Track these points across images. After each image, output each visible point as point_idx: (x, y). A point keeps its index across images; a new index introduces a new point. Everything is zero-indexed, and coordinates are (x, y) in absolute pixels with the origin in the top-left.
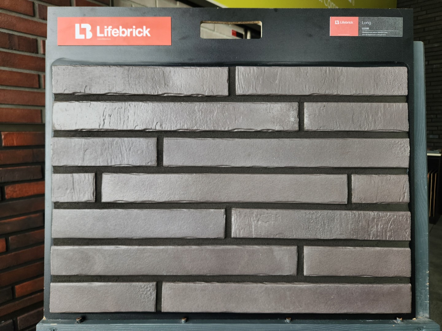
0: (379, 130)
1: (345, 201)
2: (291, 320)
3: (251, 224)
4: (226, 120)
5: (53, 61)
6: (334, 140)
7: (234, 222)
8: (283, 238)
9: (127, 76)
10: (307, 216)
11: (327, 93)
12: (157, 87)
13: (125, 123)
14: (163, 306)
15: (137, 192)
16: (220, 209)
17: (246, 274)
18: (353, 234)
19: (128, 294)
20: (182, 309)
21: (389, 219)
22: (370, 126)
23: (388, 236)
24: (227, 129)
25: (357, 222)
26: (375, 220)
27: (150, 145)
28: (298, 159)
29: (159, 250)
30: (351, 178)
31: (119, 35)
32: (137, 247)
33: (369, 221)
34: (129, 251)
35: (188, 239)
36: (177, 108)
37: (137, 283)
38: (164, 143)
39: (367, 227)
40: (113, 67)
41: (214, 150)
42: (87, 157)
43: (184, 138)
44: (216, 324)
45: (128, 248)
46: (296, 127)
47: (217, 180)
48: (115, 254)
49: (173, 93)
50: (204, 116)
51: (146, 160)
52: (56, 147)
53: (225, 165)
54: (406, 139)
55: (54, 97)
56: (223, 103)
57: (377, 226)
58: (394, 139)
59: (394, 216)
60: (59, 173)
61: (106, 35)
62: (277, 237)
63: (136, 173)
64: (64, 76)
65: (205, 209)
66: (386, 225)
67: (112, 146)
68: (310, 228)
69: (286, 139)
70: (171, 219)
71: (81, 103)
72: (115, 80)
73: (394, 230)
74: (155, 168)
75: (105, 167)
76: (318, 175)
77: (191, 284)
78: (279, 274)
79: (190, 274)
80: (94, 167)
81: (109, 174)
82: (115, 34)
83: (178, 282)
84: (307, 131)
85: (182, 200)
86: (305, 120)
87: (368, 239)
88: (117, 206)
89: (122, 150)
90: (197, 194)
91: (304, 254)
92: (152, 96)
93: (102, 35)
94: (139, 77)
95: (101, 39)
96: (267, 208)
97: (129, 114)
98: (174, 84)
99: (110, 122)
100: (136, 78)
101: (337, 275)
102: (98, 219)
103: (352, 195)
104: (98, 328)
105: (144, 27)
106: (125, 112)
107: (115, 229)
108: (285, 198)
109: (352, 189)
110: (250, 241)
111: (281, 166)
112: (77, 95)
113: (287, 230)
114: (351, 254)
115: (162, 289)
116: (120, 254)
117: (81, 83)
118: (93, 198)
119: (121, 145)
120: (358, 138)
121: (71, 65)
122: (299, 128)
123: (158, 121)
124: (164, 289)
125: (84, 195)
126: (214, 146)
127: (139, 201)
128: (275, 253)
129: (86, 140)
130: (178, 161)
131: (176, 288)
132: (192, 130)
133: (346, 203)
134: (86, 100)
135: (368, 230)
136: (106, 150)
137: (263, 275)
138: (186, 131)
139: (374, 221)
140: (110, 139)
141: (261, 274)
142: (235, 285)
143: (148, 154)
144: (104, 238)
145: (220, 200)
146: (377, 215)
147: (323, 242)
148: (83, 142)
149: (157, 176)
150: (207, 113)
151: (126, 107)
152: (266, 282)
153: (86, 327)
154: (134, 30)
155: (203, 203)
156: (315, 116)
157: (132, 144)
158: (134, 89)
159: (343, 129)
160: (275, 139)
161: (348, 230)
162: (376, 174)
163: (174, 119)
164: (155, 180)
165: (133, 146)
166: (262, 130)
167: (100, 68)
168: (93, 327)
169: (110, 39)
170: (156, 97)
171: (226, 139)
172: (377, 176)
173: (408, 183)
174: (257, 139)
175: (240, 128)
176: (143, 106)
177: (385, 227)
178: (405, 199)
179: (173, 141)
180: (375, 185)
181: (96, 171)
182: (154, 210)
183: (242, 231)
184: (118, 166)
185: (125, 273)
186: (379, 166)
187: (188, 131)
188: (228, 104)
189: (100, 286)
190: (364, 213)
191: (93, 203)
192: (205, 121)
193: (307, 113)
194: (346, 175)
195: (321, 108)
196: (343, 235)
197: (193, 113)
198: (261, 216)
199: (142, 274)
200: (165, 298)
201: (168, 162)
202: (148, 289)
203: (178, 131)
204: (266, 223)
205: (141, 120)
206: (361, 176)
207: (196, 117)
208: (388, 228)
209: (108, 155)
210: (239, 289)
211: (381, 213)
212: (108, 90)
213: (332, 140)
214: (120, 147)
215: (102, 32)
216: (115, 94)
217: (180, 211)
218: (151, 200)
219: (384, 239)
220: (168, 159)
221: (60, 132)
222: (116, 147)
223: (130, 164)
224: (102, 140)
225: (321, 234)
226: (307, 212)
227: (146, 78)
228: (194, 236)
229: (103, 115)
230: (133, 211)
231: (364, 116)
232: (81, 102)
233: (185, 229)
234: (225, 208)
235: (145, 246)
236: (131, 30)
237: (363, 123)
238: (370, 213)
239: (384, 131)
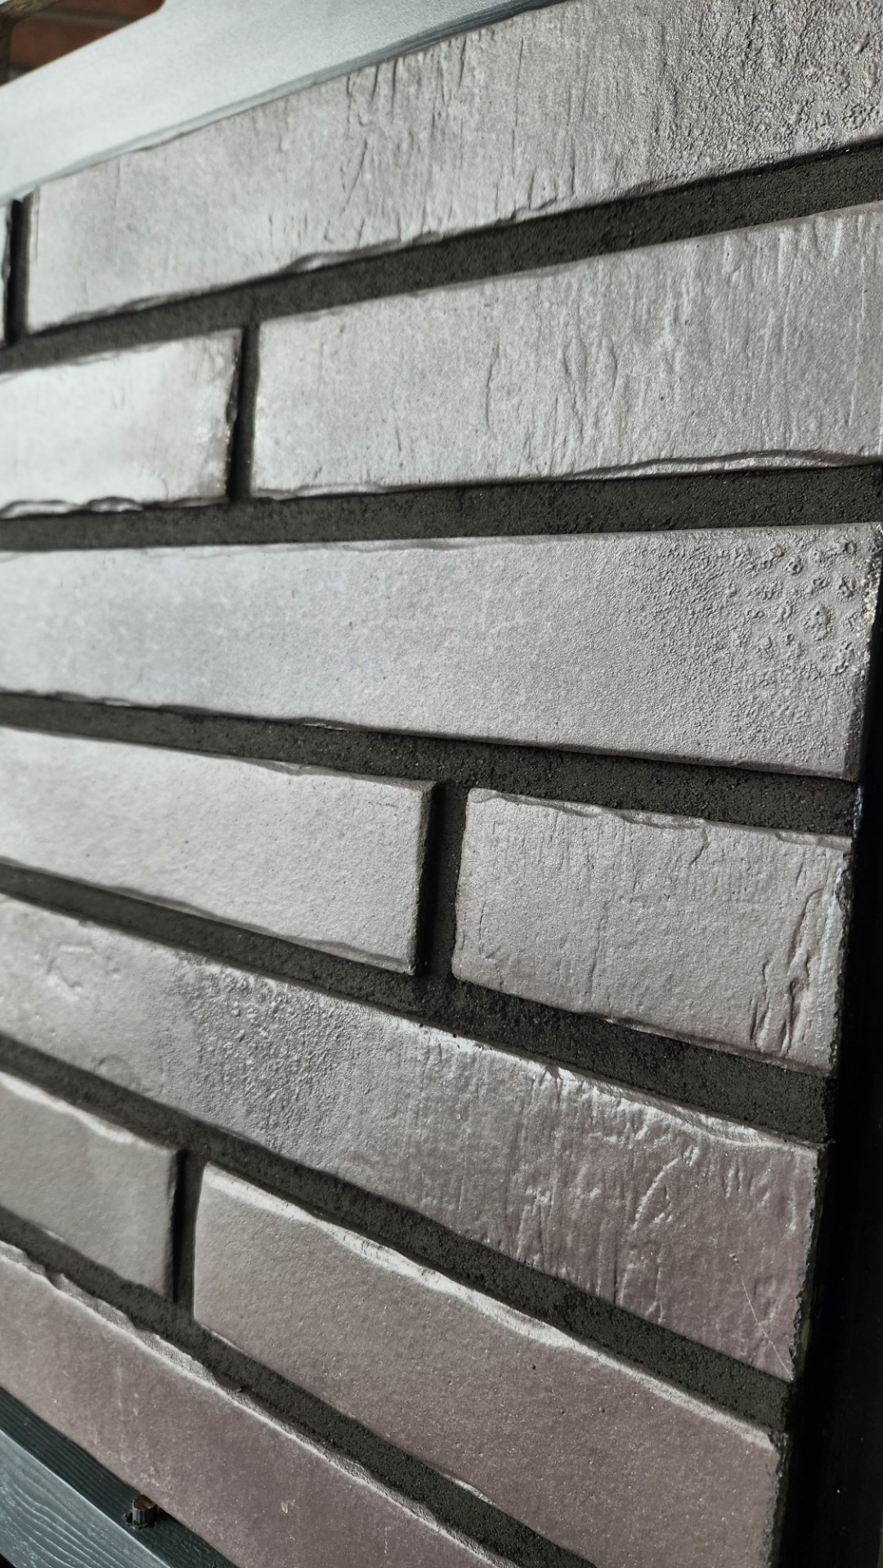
0: (649, 463)
1: (391, 949)
8: (124, 1083)
17: (5, 1203)
18: (420, 1182)
21: (644, 1160)
22: (589, 432)
23: (626, 1278)
25: (452, 1112)
26: (558, 1134)
30: (463, 814)
33: (519, 1127)
39: (500, 1164)
46: (216, 479)
54: (851, 532)
57: (565, 1182)
59: (684, 1146)
62: (106, 1072)
66: (623, 1196)
76: (296, 768)
84: (267, 502)
86: (256, 434)
87: (503, 1249)
91: (200, 1206)
103: (454, 924)
108: (150, 877)
109: (457, 883)
111: (148, 703)
113: (140, 1052)
114: (398, 1300)
122: (228, 483)
133: (408, 969)
135: (507, 1190)
137: (57, 1237)
139: (551, 1138)
146: (573, 1097)
161: (397, 1144)
162: (618, 806)
166: (90, 504)
177: (615, 1203)
178: (798, 1031)
193: (263, 384)
194: (421, 786)
195: (325, 348)
198: (60, 949)
204: (72, 986)
208: (632, 1219)
219: (601, 1292)
225: (272, 1120)
226: (225, 974)
237: (547, 423)
238: (535, 1068)
239: (686, 468)
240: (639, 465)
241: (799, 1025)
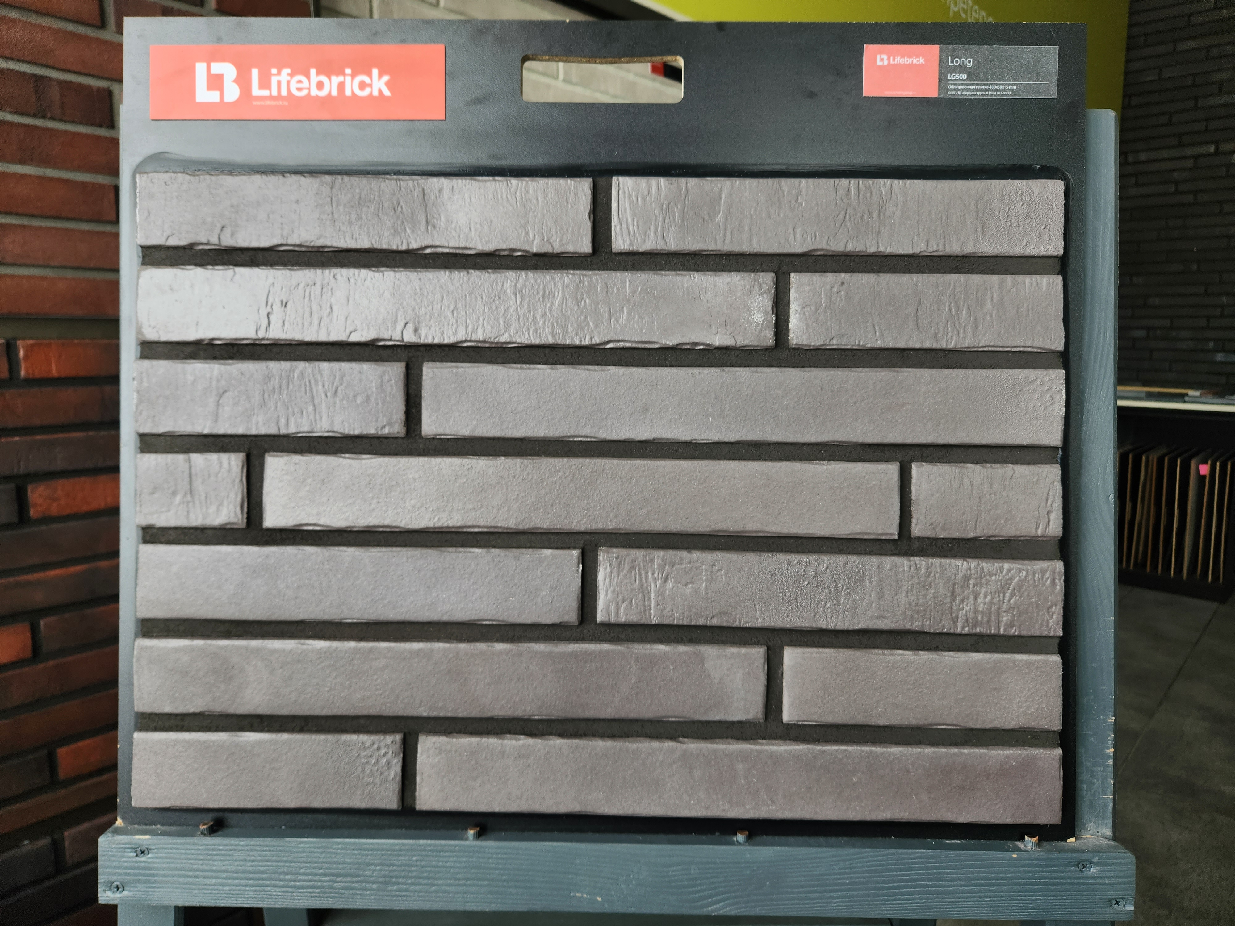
0: (985, 347)
1: (892, 530)
2: (750, 838)
3: (647, 587)
4: (586, 318)
5: (138, 159)
6: (866, 372)
7: (604, 584)
8: (729, 625)
9: (329, 199)
10: (792, 570)
11: (851, 247)
12: (405, 230)
13: (322, 324)
14: (419, 795)
15: (354, 503)
16: (569, 548)
17: (632, 716)
18: (912, 617)
19: (329, 764)
20: (467, 804)
21: (1006, 581)
22: (961, 336)
23: (1003, 623)
24: (587, 342)
25: (924, 586)
26: (971, 582)
27: (388, 382)
28: (771, 420)
29: (411, 652)
30: (910, 473)
31: (309, 94)
32: (352, 644)
33: (954, 584)
34: (334, 655)
35: (486, 625)
36: (458, 285)
37: (354, 737)
38: (424, 378)
39: (948, 599)
40: (293, 176)
41: (554, 396)
42: (226, 410)
43: (476, 364)
44: (555, 844)
45: (330, 647)
46: (768, 338)
47: (561, 474)
48: (299, 661)
49: (446, 245)
50: (529, 306)
51: (377, 421)
52: (145, 384)
53: (582, 437)
54: (1057, 371)
55: (141, 254)
56: (578, 272)
57: (975, 599)
58: (1026, 371)
59: (1020, 572)
60: (156, 452)
61: (275, 93)
62: (715, 622)
63: (352, 453)
64: (166, 200)
65: (529, 547)
66: (999, 596)
67: (290, 384)
68: (799, 600)
69: (742, 369)
70: (442, 573)
71: (210, 272)
72: (298, 212)
73: (1018, 609)
74: (400, 441)
75: (272, 438)
76: (825, 462)
77: (492, 741)
78: (717, 718)
79: (489, 714)
80: (242, 439)
81: (282, 456)
82: (299, 89)
83: (458, 735)
84: (798, 349)
85: (470, 524)
86: (791, 320)
87: (952, 631)
88: (302, 539)
89: (315, 394)
90: (509, 511)
91: (785, 667)
92: (394, 255)
93: (265, 93)
94: (359, 203)
95: (262, 103)
96: (689, 548)
97: (333, 300)
98: (452, 222)
99: (284, 322)
100: (352, 207)
101: (870, 724)
102: (254, 571)
103: (910, 516)
104: (254, 848)
105: (375, 72)
106: (324, 297)
107: (296, 598)
108: (735, 522)
109: (911, 500)
110: (646, 632)
111: (727, 440)
112: (200, 250)
113: (740, 606)
114: (904, 669)
115: (416, 753)
116: (311, 661)
117: (209, 219)
118: (240, 516)
119: (313, 382)
120: (929, 367)
121: (183, 172)
122: (776, 340)
123: (408, 319)
124: (422, 751)
125: (218, 510)
126: (554, 385)
127: (359, 527)
128: (709, 665)
129: (223, 367)
130: (459, 423)
131: (454, 749)
132: (497, 343)
133: (896, 537)
134: (224, 264)
135: (952, 609)
136: (274, 392)
137: (677, 719)
138: (480, 345)
139: (968, 585)
140: (285, 365)
141: (672, 717)
142: (604, 743)
143: (383, 404)
144: (269, 619)
145: (568, 527)
146: (976, 568)
147: (835, 636)
148: (216, 373)
149: (403, 462)
150: (537, 299)
151: (325, 282)
152: (684, 737)
153: (225, 845)
154: (348, 79)
155: (523, 533)
156: (817, 310)
157: (342, 378)
158: (347, 234)
159: (889, 342)
160: (713, 370)
161: (899, 606)
162: (977, 463)
163: (450, 315)
164: (401, 473)
165: (345, 384)
166: (678, 345)
167: (258, 179)
168: (242, 846)
169: (286, 103)
170: (405, 255)
171: (586, 367)
172: (977, 467)
173: (1058, 487)
174: (666, 368)
175: (621, 338)
176: (369, 279)
177: (996, 600)
178: (1051, 527)
179: (446, 371)
180: (972, 490)
181: (249, 449)
182: (399, 549)
183: (624, 606)
184: (304, 435)
185: (323, 709)
186: (985, 442)
187: (487, 345)
188: (591, 276)
189: (260, 743)
190: (941, 563)
191: (242, 529)
192: (530, 320)
193: (796, 300)
194: (898, 464)
195: (833, 289)
196: (886, 621)
197: (500, 298)
198: (674, 569)
199: (365, 712)
200: (425, 775)
201: (433, 427)
202: (383, 751)
203: (460, 345)
204: (686, 585)
205: (364, 315)
206: (935, 468)
207: (508, 308)
208: (1003, 602)
209: (278, 408)
210: (614, 754)
211: (987, 565)
212: (280, 236)
213: (861, 372)
214: (310, 386)
215: (265, 83)
216: (297, 249)
217: (464, 552)
218: (390, 524)
219: (992, 632)
220: (434, 418)
221: (158, 345)
222: (301, 386)
223: (335, 430)
224: (265, 368)
225: (829, 616)
226: (794, 558)
227: (377, 206)
228: (501, 619)
229: (267, 302)
230: (345, 551)
231: (947, 309)
232: (210, 267)
233: (476, 599)
234: (581, 545)
235: (374, 641)
236: (341, 78)
237: (944, 329)
238: (959, 562)
239: (998, 349)
240: (981, 347)
241: (1051, 524)
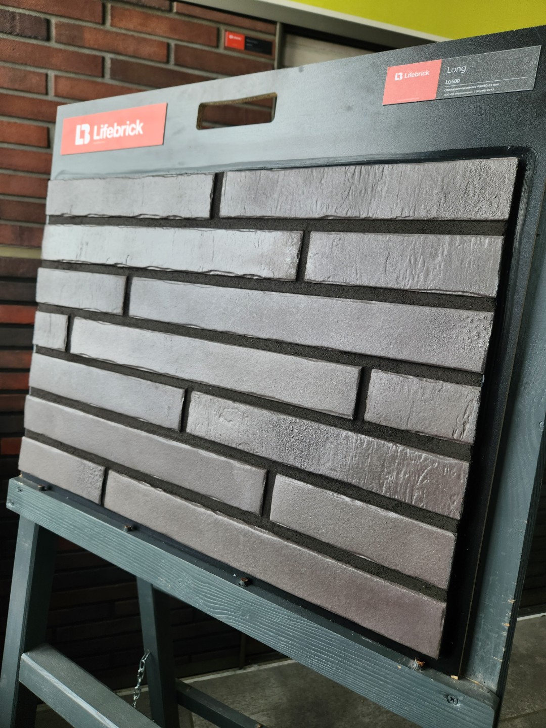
0: (432, 290)
1: (349, 413)
2: (246, 584)
4: (202, 256)
6: (347, 301)
7: (192, 411)
8: (248, 451)
9: (107, 190)
10: (286, 426)
11: (350, 214)
12: (133, 206)
13: (98, 254)
14: (106, 500)
15: (100, 346)
16: (180, 388)
17: (196, 490)
18: (353, 475)
19: (78, 473)
20: (122, 512)
21: (422, 467)
22: (416, 280)
23: (415, 497)
24: (201, 270)
25: (364, 456)
26: (397, 461)
27: (118, 286)
28: (287, 328)
30: (369, 376)
31: (113, 136)
32: (92, 417)
33: (385, 460)
34: (85, 420)
35: (141, 421)
37: (88, 462)
38: (132, 285)
39: (379, 469)
41: (183, 300)
42: (64, 294)
43: (154, 280)
45: (84, 416)
46: (292, 274)
48: (73, 420)
49: (148, 213)
51: (112, 306)
53: (193, 325)
54: (487, 313)
55: (49, 219)
56: (203, 229)
57: (398, 474)
59: (433, 463)
60: (43, 311)
61: (102, 137)
62: (240, 447)
63: (103, 321)
64: (56, 193)
65: (163, 384)
66: (415, 476)
68: (287, 445)
69: (275, 293)
70: (127, 389)
72: (97, 197)
73: (428, 490)
74: (119, 317)
75: (77, 310)
76: (315, 360)
78: (236, 505)
80: (68, 309)
81: (79, 319)
82: (110, 134)
83: (124, 475)
86: (307, 263)
87: (378, 492)
88: (83, 361)
89: (93, 290)
90: (157, 362)
91: (274, 486)
92: (128, 219)
93: (98, 138)
94: (118, 192)
95: (97, 143)
98: (152, 201)
99: (86, 253)
100: (115, 194)
102: (65, 373)
103: (364, 405)
104: (52, 502)
107: (76, 389)
109: (367, 395)
110: (210, 444)
111: (262, 337)
112: (65, 217)
113: (255, 441)
114: (344, 509)
115: (108, 478)
116: (77, 421)
117: (68, 202)
118: (64, 346)
119: (93, 284)
120: (390, 302)
122: (296, 276)
123: (129, 253)
125: (58, 341)
126: (184, 294)
127: (101, 359)
128: (235, 472)
129: (65, 274)
130: (143, 311)
131: (120, 482)
132: (163, 268)
133: (352, 418)
134: (71, 224)
135: (380, 477)
137: (216, 499)
138: (156, 269)
139: (395, 462)
141: (214, 497)
143: (116, 297)
144: (67, 397)
145: (181, 376)
146: (401, 451)
149: (119, 328)
152: (220, 511)
154: (127, 127)
155: (161, 375)
156: (322, 257)
158: (112, 208)
159: (365, 282)
160: (259, 292)
161: (346, 466)
162: (416, 376)
164: (118, 334)
165: (103, 286)
166: (244, 275)
168: (48, 500)
169: (104, 142)
171: (200, 285)
172: (416, 379)
173: (476, 405)
174: (238, 289)
175: (217, 269)
176: (117, 232)
177: (413, 478)
178: (465, 435)
179: (142, 282)
180: (409, 395)
183: (198, 426)
184: (88, 310)
187: (159, 269)
188: (207, 232)
190: (377, 442)
191: (64, 352)
193: (311, 250)
194: (359, 368)
195: (334, 243)
196: (337, 473)
198: (225, 411)
199: (93, 452)
200: (109, 491)
201: (134, 312)
202: (96, 473)
203: (148, 268)
204: (229, 422)
205: (113, 250)
206: (386, 375)
208: (417, 482)
209: (80, 295)
211: (409, 451)
212: (89, 210)
213: (344, 301)
215: (99, 133)
216: (95, 216)
217: (137, 380)
218: (112, 360)
219: (407, 501)
220: (134, 307)
222: (89, 285)
223: (98, 308)
224: (78, 275)
225: (303, 460)
226: (287, 418)
228: (147, 419)
229: (81, 242)
230: (95, 370)
231: (408, 260)
233: (138, 406)
234: (186, 388)
236: (125, 127)
237: (404, 275)
238: (391, 445)
239: (442, 292)
240: (429, 290)
241: (465, 432)
